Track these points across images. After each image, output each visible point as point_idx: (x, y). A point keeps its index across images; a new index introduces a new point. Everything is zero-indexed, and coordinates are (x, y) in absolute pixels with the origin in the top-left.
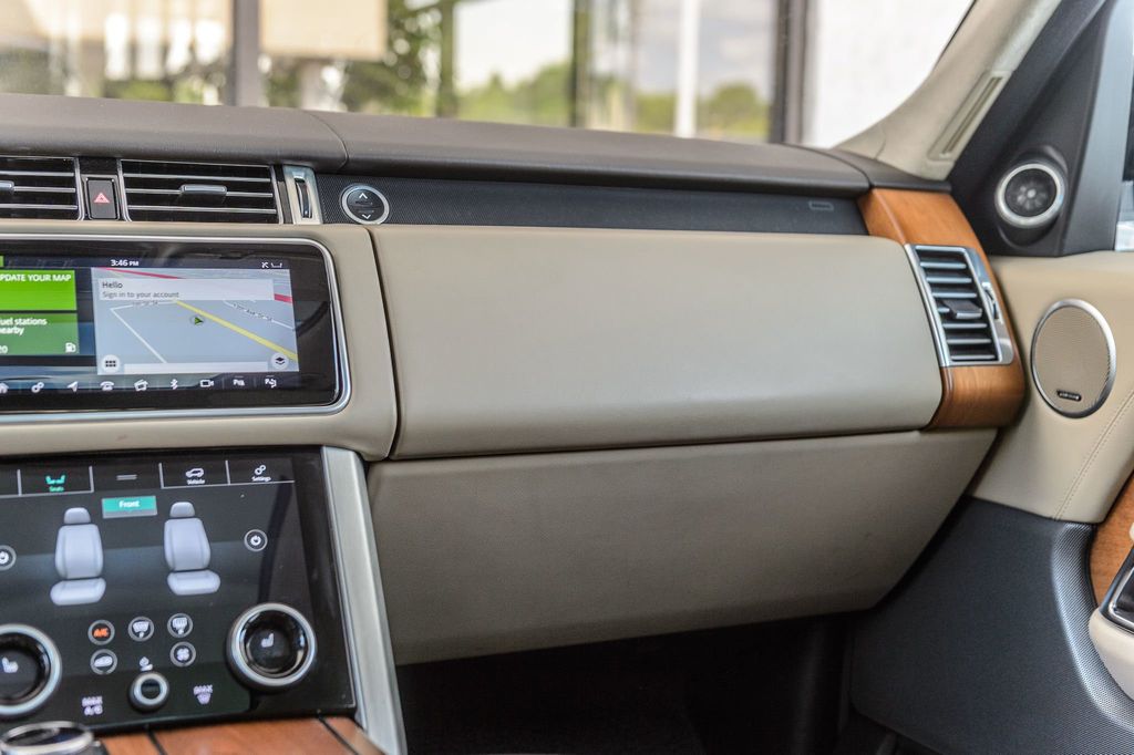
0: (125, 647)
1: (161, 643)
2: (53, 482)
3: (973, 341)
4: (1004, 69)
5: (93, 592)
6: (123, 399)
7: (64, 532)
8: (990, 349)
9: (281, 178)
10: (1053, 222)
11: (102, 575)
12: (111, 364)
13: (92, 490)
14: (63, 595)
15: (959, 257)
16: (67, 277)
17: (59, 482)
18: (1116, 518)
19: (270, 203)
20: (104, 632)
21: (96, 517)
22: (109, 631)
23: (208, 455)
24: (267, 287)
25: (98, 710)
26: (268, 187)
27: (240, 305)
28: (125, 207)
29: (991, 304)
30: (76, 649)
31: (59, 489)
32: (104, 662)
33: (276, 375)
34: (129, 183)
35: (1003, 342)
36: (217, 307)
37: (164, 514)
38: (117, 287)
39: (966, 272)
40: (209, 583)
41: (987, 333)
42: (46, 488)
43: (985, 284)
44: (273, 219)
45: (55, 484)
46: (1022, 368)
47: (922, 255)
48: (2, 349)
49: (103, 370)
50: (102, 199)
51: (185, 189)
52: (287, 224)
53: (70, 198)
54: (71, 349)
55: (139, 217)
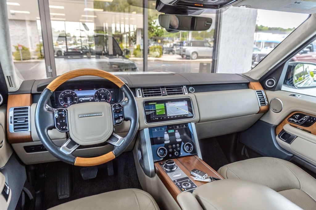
0: (172, 148)
1: (176, 147)
3: (263, 103)
4: (270, 69)
5: (168, 142)
6: (171, 119)
7: (165, 135)
8: (265, 103)
9: (183, 87)
10: (274, 87)
11: (169, 140)
12: (169, 115)
13: (167, 130)
14: (166, 142)
15: (261, 91)
16: (163, 104)
18: (280, 125)
19: (182, 91)
20: (170, 146)
21: (168, 133)
23: (179, 125)
24: (184, 104)
25: (171, 156)
26: (181, 89)
27: (182, 106)
28: (166, 93)
29: (265, 97)
30: (168, 149)
31: (164, 130)
32: (171, 150)
33: (186, 115)
34: (167, 90)
35: (266, 102)
36: (179, 107)
37: (175, 132)
38: (169, 105)
39: (262, 93)
40: (180, 140)
41: (264, 101)
42: (162, 130)
43: (264, 94)
44: (182, 93)
46: (269, 106)
47: (257, 91)
48: (157, 114)
49: (168, 116)
50: (164, 92)
51: (173, 90)
52: (184, 94)
53: (160, 92)
54: (164, 113)
55: (169, 94)
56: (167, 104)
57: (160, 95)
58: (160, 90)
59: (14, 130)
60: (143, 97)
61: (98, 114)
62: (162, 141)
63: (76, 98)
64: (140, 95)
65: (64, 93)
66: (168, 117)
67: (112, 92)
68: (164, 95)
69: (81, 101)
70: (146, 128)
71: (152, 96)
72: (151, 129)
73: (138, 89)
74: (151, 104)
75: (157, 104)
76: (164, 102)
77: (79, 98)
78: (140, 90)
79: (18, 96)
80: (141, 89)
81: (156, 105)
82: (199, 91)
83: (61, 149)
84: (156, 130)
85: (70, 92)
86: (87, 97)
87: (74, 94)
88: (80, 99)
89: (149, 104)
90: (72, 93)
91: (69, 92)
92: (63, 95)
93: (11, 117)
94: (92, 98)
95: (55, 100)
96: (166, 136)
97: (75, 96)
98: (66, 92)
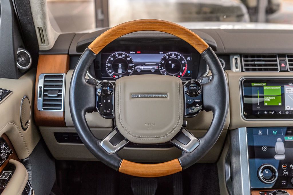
0: (289, 169)
2: (274, 132)
5: (283, 157)
6: (291, 116)
7: (277, 144)
11: (285, 154)
12: (288, 108)
13: (282, 135)
14: (277, 157)
16: (279, 88)
17: (275, 132)
20: (285, 166)
21: (283, 141)
22: (286, 166)
25: (285, 184)
30: (280, 170)
31: (275, 134)
32: (285, 173)
34: (289, 61)
38: (291, 90)
42: (273, 134)
45: (275, 133)
48: (266, 104)
49: (286, 109)
50: (283, 65)
53: (276, 65)
54: (280, 104)
55: (292, 69)
56: (286, 88)
57: (276, 69)
58: (276, 61)
59: (43, 107)
60: (242, 71)
61: (160, 96)
62: (270, 154)
63: (131, 65)
64: (237, 68)
65: (114, 57)
66: (287, 113)
67: (189, 58)
68: (282, 70)
69: (139, 71)
70: (242, 126)
71: (260, 70)
72: (251, 130)
73: (235, 57)
74: (255, 84)
75: (267, 85)
76: (282, 83)
77: (136, 65)
78: (239, 59)
79: (51, 58)
80: (241, 57)
81: (265, 88)
83: (101, 144)
84: (260, 133)
85: (123, 55)
86: (148, 65)
87: (128, 59)
88: (137, 67)
89: (253, 84)
90: (126, 57)
91: (121, 54)
92: (112, 59)
93: (41, 88)
94: (156, 67)
95: (100, 67)
96: (280, 147)
97: (131, 61)
98: (117, 55)
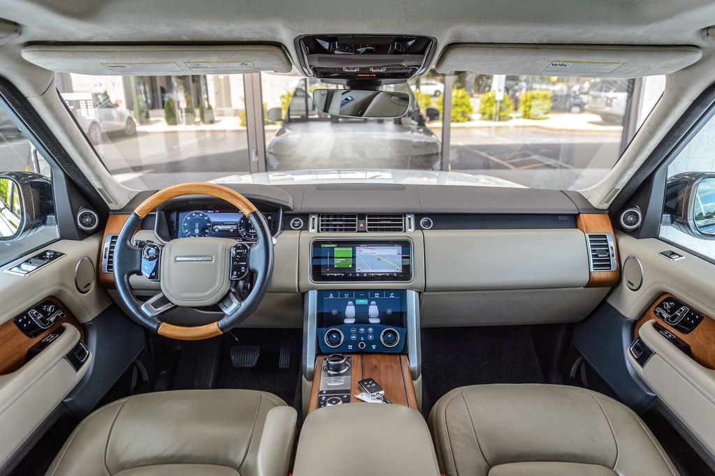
0: (358, 334)
1: (367, 333)
3: (602, 263)
4: (620, 186)
5: (352, 321)
6: (362, 278)
7: (347, 307)
8: (610, 265)
9: (405, 216)
10: (637, 229)
11: (355, 317)
12: (359, 270)
13: (354, 298)
14: (346, 321)
15: (605, 236)
16: (351, 249)
19: (401, 225)
20: (354, 330)
21: (354, 304)
23: (380, 291)
24: (395, 251)
25: (352, 348)
26: (401, 220)
27: (389, 256)
28: (367, 227)
29: (613, 251)
30: (348, 334)
32: (354, 337)
33: (396, 273)
34: (369, 220)
35: (614, 261)
36: (384, 256)
37: (369, 304)
38: (362, 251)
39: (606, 241)
40: (378, 321)
41: (609, 260)
42: (344, 297)
43: (611, 243)
44: (400, 230)
45: (346, 296)
46: (620, 271)
47: (590, 236)
48: (336, 266)
49: (357, 271)
50: (362, 225)
51: (381, 222)
52: (405, 231)
53: (355, 225)
54: (350, 266)
55: (370, 230)
56: (358, 249)
57: (355, 230)
58: (355, 221)
59: (108, 268)
60: (318, 231)
62: (338, 320)
63: (209, 224)
64: (313, 228)
65: (191, 216)
66: (358, 275)
67: (270, 218)
68: (360, 230)
69: (217, 230)
70: (312, 289)
71: (341, 230)
72: (322, 294)
73: (313, 217)
74: (326, 246)
75: (338, 247)
76: (354, 244)
77: (213, 225)
78: (316, 218)
79: (121, 217)
80: (319, 217)
81: (336, 249)
82: (444, 227)
83: (143, 308)
84: (331, 296)
85: (201, 215)
86: (227, 225)
87: (206, 218)
88: (214, 227)
89: (322, 246)
90: (204, 216)
91: (199, 214)
92: (189, 218)
93: (106, 249)
94: (235, 227)
95: (175, 227)
96: (350, 310)
97: (209, 221)
98: (194, 215)
